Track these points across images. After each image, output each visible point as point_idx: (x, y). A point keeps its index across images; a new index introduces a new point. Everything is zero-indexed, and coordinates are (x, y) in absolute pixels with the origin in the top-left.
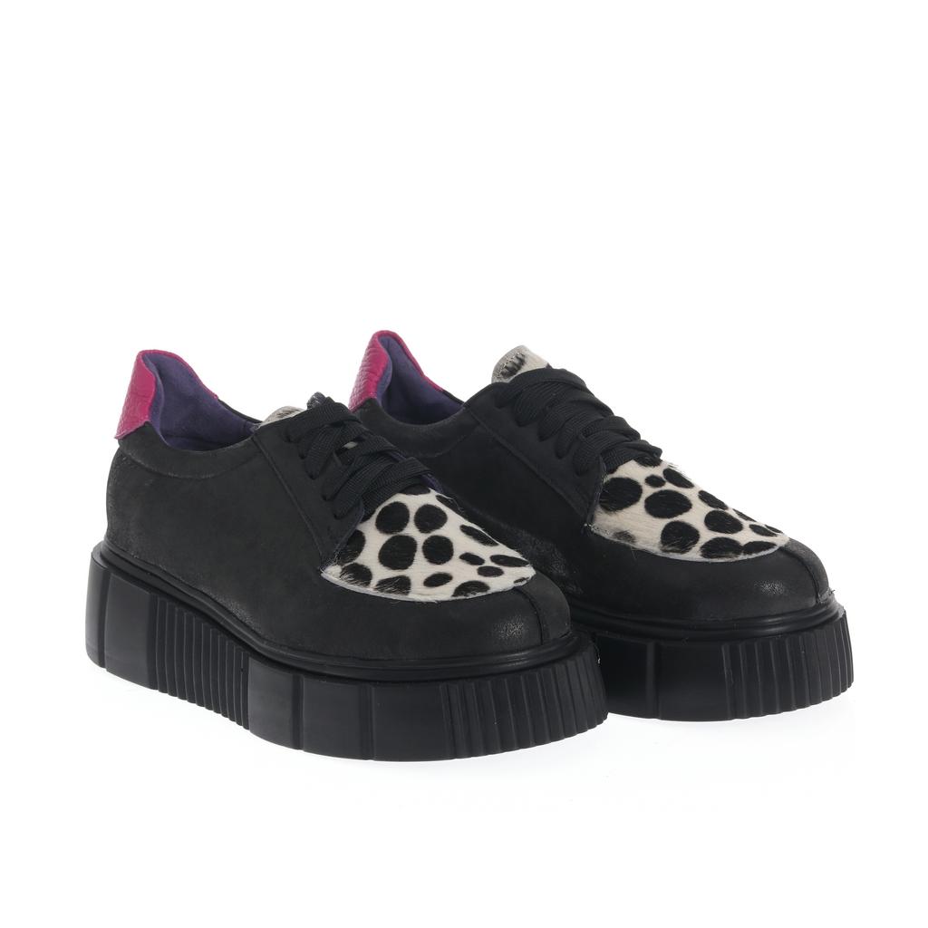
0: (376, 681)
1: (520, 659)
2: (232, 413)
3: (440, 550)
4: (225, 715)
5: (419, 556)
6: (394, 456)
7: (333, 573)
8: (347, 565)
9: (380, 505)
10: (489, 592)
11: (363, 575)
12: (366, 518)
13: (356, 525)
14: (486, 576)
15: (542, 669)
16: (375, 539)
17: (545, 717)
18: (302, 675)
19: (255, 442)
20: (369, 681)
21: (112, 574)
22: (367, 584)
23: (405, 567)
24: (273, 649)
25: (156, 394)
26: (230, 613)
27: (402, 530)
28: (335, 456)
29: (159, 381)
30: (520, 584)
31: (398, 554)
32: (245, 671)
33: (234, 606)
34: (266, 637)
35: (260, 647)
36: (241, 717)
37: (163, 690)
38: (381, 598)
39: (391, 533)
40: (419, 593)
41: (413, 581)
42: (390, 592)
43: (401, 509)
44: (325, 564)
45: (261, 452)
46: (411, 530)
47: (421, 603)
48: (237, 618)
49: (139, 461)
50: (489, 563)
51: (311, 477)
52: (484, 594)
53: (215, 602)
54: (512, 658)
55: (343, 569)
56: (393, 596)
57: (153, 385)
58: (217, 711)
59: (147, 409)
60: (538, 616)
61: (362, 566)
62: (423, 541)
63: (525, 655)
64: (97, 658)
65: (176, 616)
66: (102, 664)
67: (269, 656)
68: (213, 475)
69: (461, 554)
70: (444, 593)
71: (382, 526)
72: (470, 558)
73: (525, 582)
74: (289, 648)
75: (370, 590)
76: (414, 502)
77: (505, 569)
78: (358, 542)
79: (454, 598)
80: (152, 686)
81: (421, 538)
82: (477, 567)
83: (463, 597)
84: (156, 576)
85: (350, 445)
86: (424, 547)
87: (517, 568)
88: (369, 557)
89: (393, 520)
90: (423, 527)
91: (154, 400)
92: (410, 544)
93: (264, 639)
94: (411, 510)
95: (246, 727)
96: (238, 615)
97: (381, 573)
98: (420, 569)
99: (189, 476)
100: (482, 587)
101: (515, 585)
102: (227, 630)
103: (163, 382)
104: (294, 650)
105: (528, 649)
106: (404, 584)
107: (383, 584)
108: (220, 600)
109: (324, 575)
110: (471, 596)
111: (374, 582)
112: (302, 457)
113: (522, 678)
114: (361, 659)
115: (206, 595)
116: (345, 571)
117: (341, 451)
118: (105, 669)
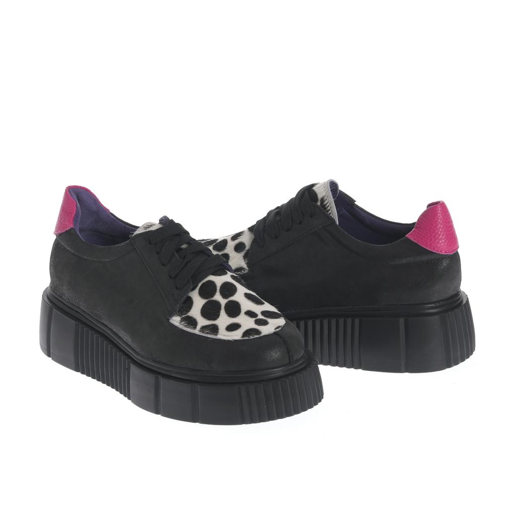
0: (200, 382)
1: (278, 372)
2: (117, 220)
3: (234, 309)
4: (117, 390)
5: (223, 313)
6: (207, 252)
7: (176, 320)
8: (183, 316)
9: (200, 281)
10: (262, 335)
11: (192, 322)
12: (193, 289)
13: (188, 293)
14: (259, 325)
15: (290, 377)
16: (198, 302)
17: (291, 402)
18: (160, 376)
19: (131, 243)
20: (197, 382)
21: (54, 309)
22: (195, 328)
23: (215, 319)
24: (143, 360)
25: (77, 211)
26: (119, 337)
27: (213, 297)
28: (175, 253)
29: (78, 204)
30: (278, 330)
31: (211, 311)
32: (129, 369)
33: (122, 334)
34: (140, 353)
35: (137, 358)
36: (126, 393)
37: (83, 373)
38: (202, 336)
39: (207, 299)
40: (224, 335)
41: (220, 327)
42: (207, 333)
43: (212, 284)
44: (171, 315)
45: (135, 249)
46: (218, 297)
47: (224, 341)
48: (124, 341)
49: (68, 249)
50: (260, 317)
51: (163, 265)
52: (258, 336)
53: (112, 330)
54: (273, 371)
55: (182, 319)
56: (209, 336)
57: (75, 207)
58: (113, 387)
59: (72, 220)
60: (287, 348)
61: (192, 317)
62: (225, 304)
63: (281, 370)
64: (46, 352)
65: (90, 335)
66: (49, 355)
67: (141, 363)
68: (109, 260)
69: (245, 311)
70: (237, 335)
71: (202, 294)
72: (250, 314)
73: (280, 328)
74: (153, 360)
75: (197, 331)
76: (219, 280)
77: (269, 320)
78: (189, 303)
79: (242, 338)
80: (77, 370)
81: (223, 302)
82: (254, 319)
83: (247, 338)
84: (79, 313)
85: (184, 246)
86: (225, 307)
87: (276, 319)
88: (195, 312)
89: (208, 291)
90: (225, 296)
91: (76, 214)
92: (217, 305)
93: (140, 354)
94: (217, 285)
95: (129, 398)
96: (124, 339)
97: (202, 322)
98: (223, 320)
99: (96, 260)
100: (257, 332)
101: (275, 331)
102: (118, 347)
103: (80, 205)
104: (155, 361)
105: (283, 366)
106: (214, 329)
107: (204, 328)
108: (115, 330)
109: (171, 321)
110: (252, 337)
111: (199, 327)
112: (158, 253)
113: (279, 382)
114: (192, 369)
115: (106, 325)
116: (183, 320)
117: (179, 250)
118: (51, 358)
